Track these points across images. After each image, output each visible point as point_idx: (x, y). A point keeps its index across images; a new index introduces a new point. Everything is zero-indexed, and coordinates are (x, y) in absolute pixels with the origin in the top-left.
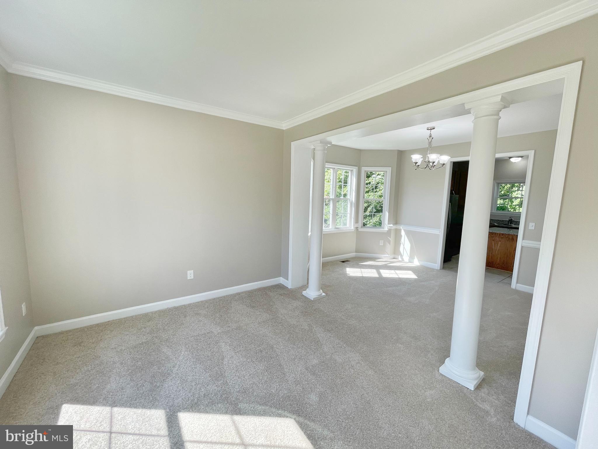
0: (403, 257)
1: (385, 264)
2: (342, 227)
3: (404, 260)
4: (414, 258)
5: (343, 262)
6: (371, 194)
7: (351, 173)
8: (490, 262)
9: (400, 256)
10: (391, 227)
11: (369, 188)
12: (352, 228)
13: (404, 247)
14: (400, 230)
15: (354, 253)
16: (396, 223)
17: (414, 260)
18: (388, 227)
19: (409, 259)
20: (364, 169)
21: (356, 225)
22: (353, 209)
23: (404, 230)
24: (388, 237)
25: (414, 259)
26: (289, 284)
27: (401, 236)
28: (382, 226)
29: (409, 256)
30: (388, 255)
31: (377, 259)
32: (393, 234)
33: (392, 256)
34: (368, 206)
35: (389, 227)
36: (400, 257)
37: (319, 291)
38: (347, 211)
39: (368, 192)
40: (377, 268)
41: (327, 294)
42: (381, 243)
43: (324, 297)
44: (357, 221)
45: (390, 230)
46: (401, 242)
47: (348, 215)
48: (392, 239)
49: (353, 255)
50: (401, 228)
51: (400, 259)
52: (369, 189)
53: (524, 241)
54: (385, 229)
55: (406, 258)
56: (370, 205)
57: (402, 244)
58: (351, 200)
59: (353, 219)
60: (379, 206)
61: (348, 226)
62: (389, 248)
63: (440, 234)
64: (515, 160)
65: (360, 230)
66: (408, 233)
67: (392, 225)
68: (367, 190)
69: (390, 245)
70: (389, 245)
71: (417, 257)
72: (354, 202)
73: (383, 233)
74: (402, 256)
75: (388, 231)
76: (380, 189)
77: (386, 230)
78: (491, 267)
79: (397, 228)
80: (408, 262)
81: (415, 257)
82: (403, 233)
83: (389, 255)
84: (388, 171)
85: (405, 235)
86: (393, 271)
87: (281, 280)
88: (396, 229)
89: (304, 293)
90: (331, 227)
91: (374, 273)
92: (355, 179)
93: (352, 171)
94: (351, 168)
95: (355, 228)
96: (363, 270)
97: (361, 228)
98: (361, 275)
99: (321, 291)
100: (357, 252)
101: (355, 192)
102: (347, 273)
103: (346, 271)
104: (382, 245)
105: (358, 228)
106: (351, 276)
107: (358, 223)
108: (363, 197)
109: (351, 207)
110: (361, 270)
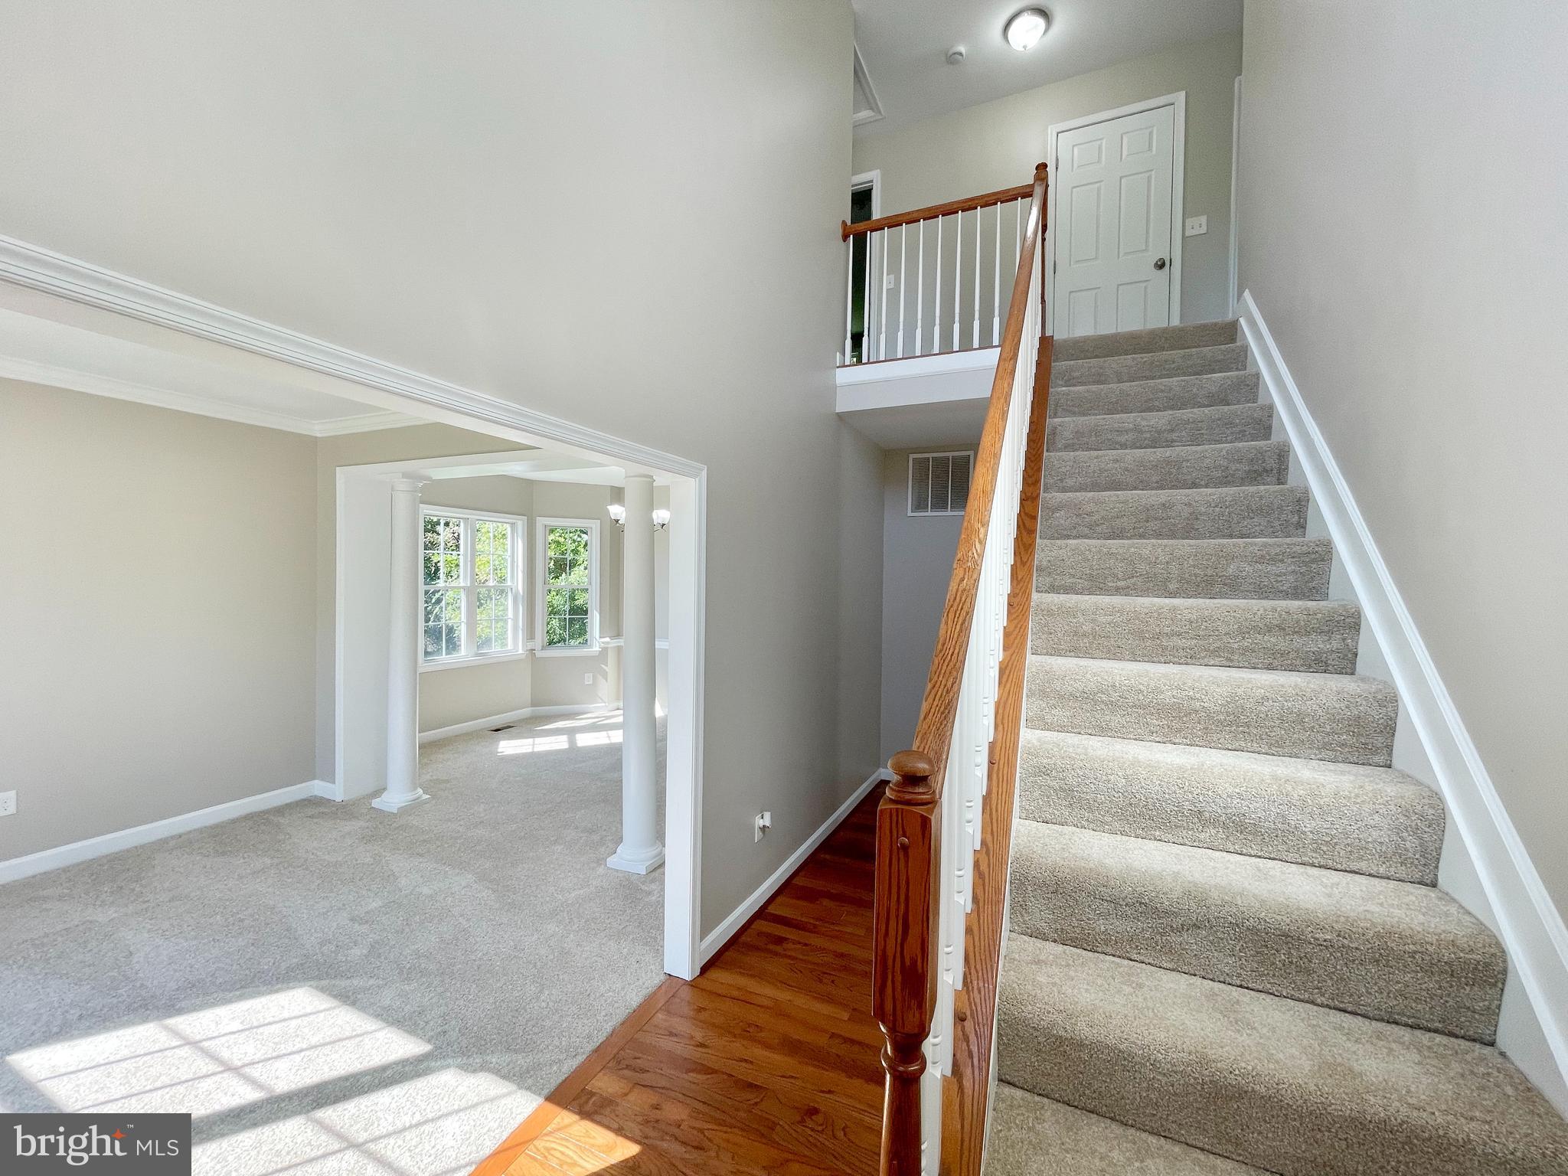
1: (594, 723)
2: (494, 651)
5: (497, 730)
7: (512, 530)
10: (608, 643)
12: (521, 651)
15: (528, 707)
16: (617, 633)
18: (600, 644)
20: (541, 522)
21: (530, 645)
22: (521, 608)
24: (603, 666)
26: (336, 791)
28: (589, 644)
30: (603, 704)
32: (611, 658)
33: (614, 705)
35: (603, 643)
37: (412, 791)
40: (571, 732)
41: (434, 797)
42: (588, 679)
43: (426, 802)
44: (531, 635)
45: (604, 651)
47: (510, 624)
48: (610, 669)
49: (527, 712)
54: (594, 649)
58: (514, 590)
59: (520, 632)
61: (510, 647)
62: (606, 687)
67: (607, 639)
69: (607, 681)
70: (605, 681)
72: (521, 593)
73: (592, 658)
75: (600, 651)
77: (597, 651)
83: (605, 703)
84: (594, 526)
86: (604, 734)
87: (317, 788)
88: (618, 646)
89: (376, 803)
90: (465, 653)
91: (560, 743)
92: (523, 543)
93: (513, 525)
94: (511, 518)
95: (527, 650)
96: (538, 740)
97: (542, 650)
98: (530, 750)
99: (420, 791)
100: (533, 705)
101: (523, 572)
102: (499, 750)
103: (497, 748)
104: (591, 682)
105: (535, 650)
106: (506, 755)
107: (535, 639)
108: (545, 579)
109: (516, 605)
110: (534, 740)
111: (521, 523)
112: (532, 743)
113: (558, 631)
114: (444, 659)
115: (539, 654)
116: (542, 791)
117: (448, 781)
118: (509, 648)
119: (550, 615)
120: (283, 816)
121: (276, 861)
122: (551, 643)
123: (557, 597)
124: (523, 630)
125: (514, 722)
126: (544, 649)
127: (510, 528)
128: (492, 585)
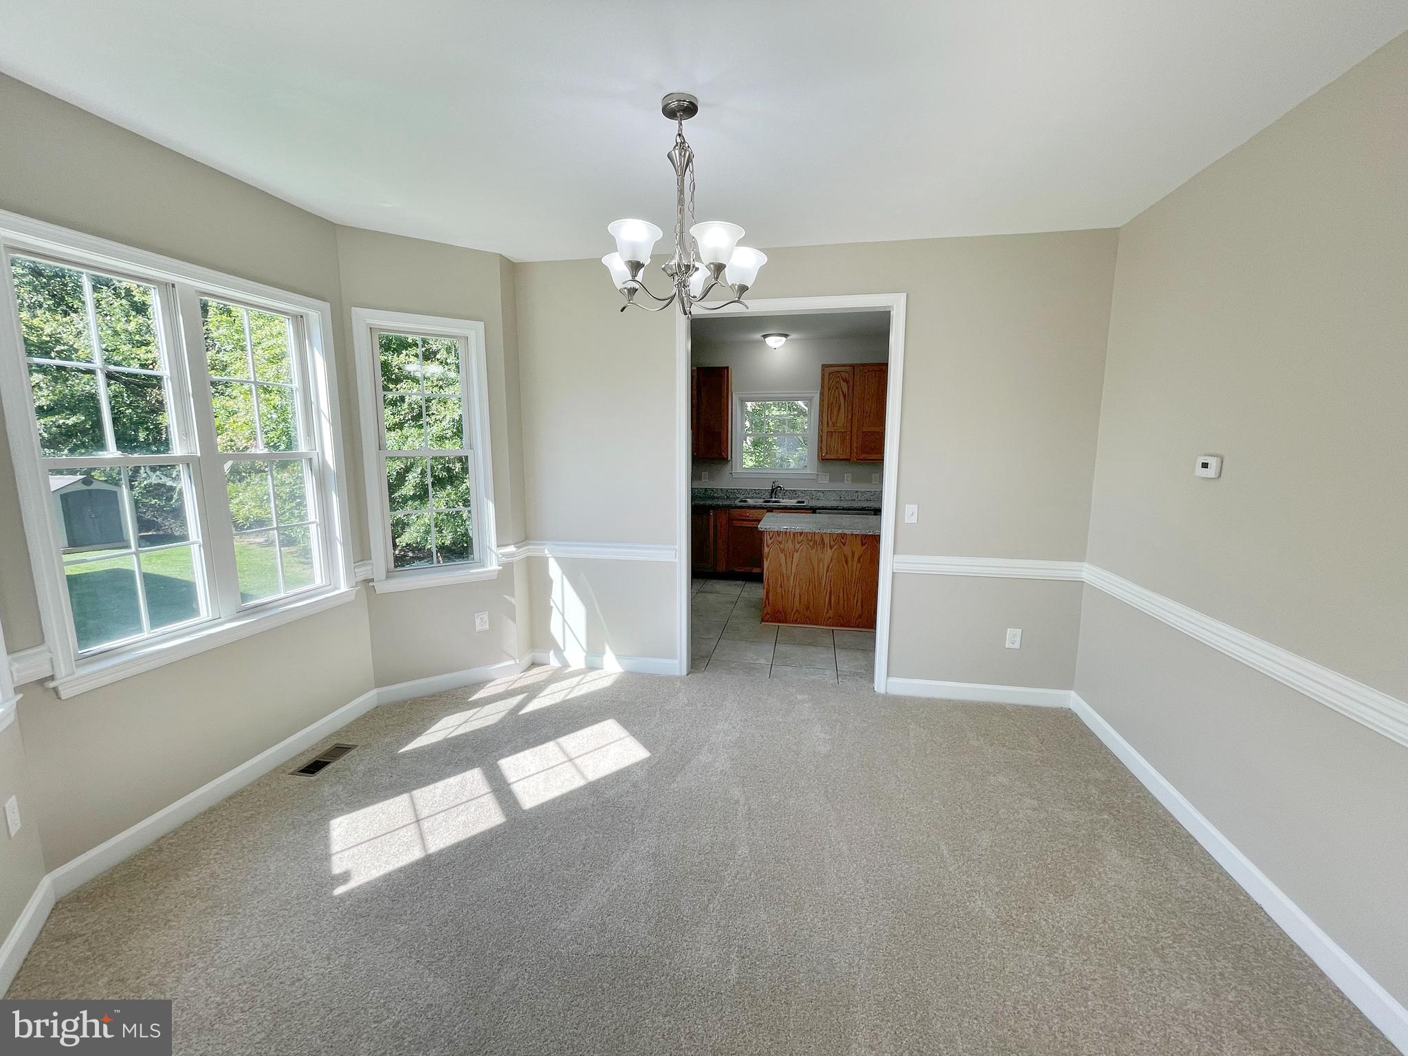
0: (565, 654)
2: (282, 595)
3: (570, 661)
4: (601, 654)
5: (314, 767)
6: (412, 431)
7: (299, 335)
8: (779, 611)
9: (552, 652)
10: (511, 554)
11: (403, 413)
12: (343, 588)
13: (564, 620)
14: (543, 562)
15: (369, 688)
16: (525, 539)
17: (605, 657)
18: (498, 558)
19: (586, 657)
20: (364, 319)
21: (363, 572)
22: (335, 498)
23: (558, 560)
24: (505, 596)
25: (604, 653)
27: (549, 583)
28: (476, 557)
29: (585, 647)
30: (512, 662)
31: (475, 692)
32: (519, 580)
33: (527, 660)
34: (408, 470)
35: (503, 556)
36: (555, 653)
38: (306, 514)
39: (400, 426)
40: (485, 751)
42: (482, 623)
44: (360, 550)
45: (507, 568)
46: (552, 604)
47: (314, 532)
48: (518, 599)
49: (367, 701)
50: (546, 552)
51: (554, 663)
52: (402, 417)
53: (895, 556)
54: (488, 569)
55: (576, 657)
56: (412, 465)
57: (554, 610)
58: (315, 461)
59: (339, 549)
60: (440, 467)
62: (514, 633)
63: (677, 561)
64: (776, 342)
65: (383, 587)
66: (573, 570)
67: (511, 549)
68: (398, 420)
69: (514, 621)
70: (510, 621)
71: (612, 649)
72: (333, 468)
73: (483, 585)
74: (559, 652)
75: (499, 571)
76: (438, 417)
77: (494, 571)
78: (783, 622)
79: (530, 554)
80: (583, 666)
81: (604, 648)
82: (554, 570)
83: (514, 659)
84: (472, 335)
85: (564, 577)
88: (528, 558)
92: (327, 359)
93: (298, 319)
94: (293, 302)
95: (357, 584)
96: (422, 799)
97: (388, 577)
98: (416, 854)
100: (380, 682)
101: (333, 424)
104: (486, 627)
105: (372, 580)
106: (359, 887)
107: (371, 559)
108: (378, 448)
109: (323, 491)
110: (412, 798)
111: (316, 316)
112: (412, 815)
115: (384, 587)
118: (318, 581)
122: (403, 563)
124: (344, 544)
125: (350, 728)
126: (389, 575)
127: (291, 327)
128: (261, 452)
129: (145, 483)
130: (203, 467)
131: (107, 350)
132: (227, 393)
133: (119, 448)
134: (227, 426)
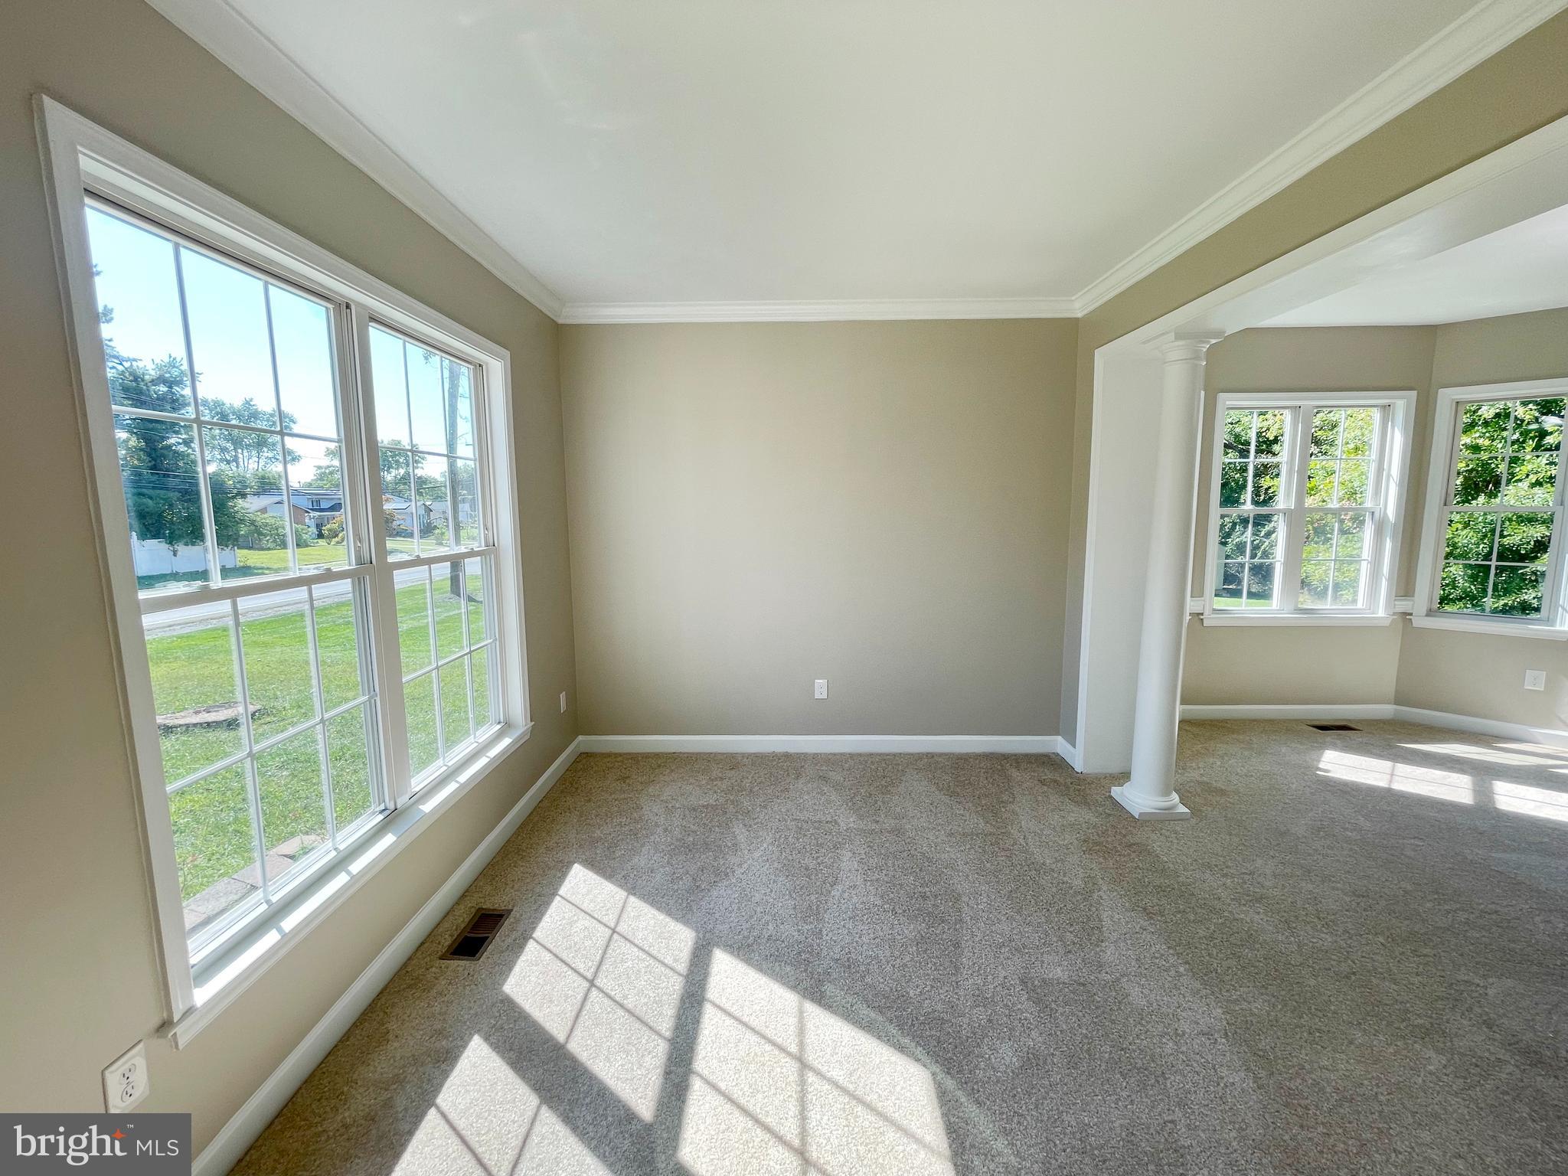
1: (1536, 766)
2: (1328, 607)
5: (1323, 728)
7: (1384, 418)
12: (1381, 613)
15: (1388, 703)
21: (1403, 605)
26: (1079, 757)
31: (1503, 743)
37: (1163, 796)
40: (1481, 772)
42: (1535, 682)
43: (1181, 818)
44: (1405, 588)
47: (1365, 567)
49: (1386, 710)
54: (1558, 628)
58: (1377, 514)
59: (1384, 584)
61: (1362, 604)
65: (1422, 622)
72: (1393, 521)
77: (1563, 632)
87: (1057, 744)
89: (1116, 791)
90: (1276, 606)
91: (1457, 789)
92: (1404, 435)
93: (1385, 408)
94: (1383, 397)
95: (1394, 614)
96: (1402, 768)
97: (1426, 614)
98: (1383, 785)
99: (1175, 797)
100: (1397, 702)
101: (1400, 485)
102: (1321, 765)
103: (1319, 761)
104: (1541, 689)
105: (1411, 614)
106: (1333, 778)
107: (1413, 596)
108: (1442, 502)
109: (1379, 540)
110: (1394, 767)
111: (1403, 402)
112: (1389, 771)
113: (1461, 582)
114: (1242, 608)
116: (1403, 884)
117: (1222, 792)
118: (1360, 605)
119: (1446, 558)
120: (1018, 768)
121: (989, 829)
122: (1444, 600)
123: (1465, 532)
124: (1389, 580)
125: (1360, 721)
126: (1430, 613)
127: (1379, 414)
128: (1336, 507)
129: (1238, 540)
130: (1294, 517)
131: (1232, 424)
132: (1330, 453)
133: (1252, 504)
134: (1321, 487)
